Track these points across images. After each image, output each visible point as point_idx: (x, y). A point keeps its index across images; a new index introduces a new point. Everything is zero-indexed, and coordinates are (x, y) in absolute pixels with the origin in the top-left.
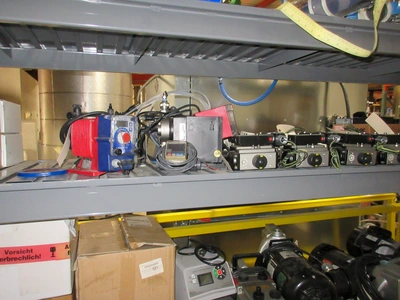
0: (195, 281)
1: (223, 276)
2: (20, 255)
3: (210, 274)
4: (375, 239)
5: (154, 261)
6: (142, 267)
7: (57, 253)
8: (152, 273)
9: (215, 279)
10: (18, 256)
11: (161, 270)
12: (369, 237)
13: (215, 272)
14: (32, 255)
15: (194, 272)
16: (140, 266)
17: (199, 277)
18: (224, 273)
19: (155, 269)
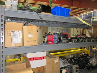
1: (67, 62)
2: (39, 58)
4: (86, 56)
6: (55, 61)
7: (44, 58)
11: (58, 61)
12: (85, 56)
13: (66, 62)
15: (62, 61)
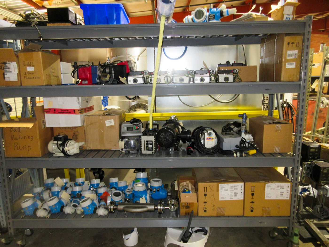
0: (125, 129)
2: (65, 112)
3: (133, 128)
5: (111, 120)
6: (106, 122)
7: (76, 112)
8: (110, 125)
9: (134, 129)
10: (64, 111)
11: (113, 124)
14: (68, 112)
15: (126, 126)
16: (105, 121)
17: (127, 128)
18: (139, 128)
19: (111, 123)
